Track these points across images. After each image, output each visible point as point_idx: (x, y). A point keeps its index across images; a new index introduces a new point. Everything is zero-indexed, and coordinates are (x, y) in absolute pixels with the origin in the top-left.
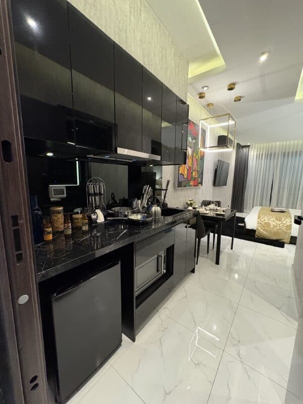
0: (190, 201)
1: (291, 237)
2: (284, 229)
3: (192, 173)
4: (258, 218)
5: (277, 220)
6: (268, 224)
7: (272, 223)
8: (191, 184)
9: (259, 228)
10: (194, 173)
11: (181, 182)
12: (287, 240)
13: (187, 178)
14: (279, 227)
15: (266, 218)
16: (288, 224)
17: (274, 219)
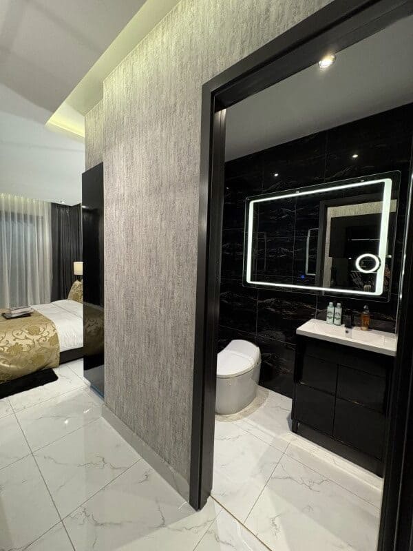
1: (61, 353)
5: (32, 334)
6: (17, 348)
7: (24, 343)
12: (55, 358)
14: (38, 347)
15: (9, 337)
16: (52, 334)
17: (25, 334)
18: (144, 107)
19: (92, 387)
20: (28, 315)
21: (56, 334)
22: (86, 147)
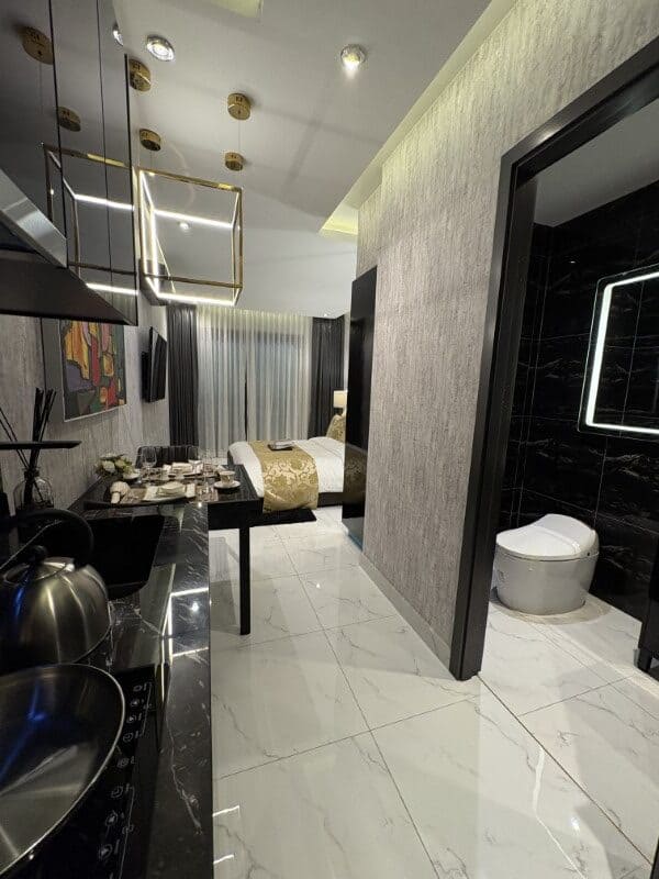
0: (112, 460)
1: (320, 494)
2: (307, 482)
3: (101, 360)
4: (263, 471)
5: (295, 468)
6: (282, 479)
7: (289, 476)
8: (103, 400)
9: (269, 492)
10: (106, 362)
11: (75, 394)
12: (314, 501)
13: (90, 381)
14: (300, 483)
15: (276, 468)
16: (312, 472)
17: (289, 467)
18: (428, 193)
19: (350, 536)
20: (290, 449)
21: (316, 473)
22: (359, 248)
